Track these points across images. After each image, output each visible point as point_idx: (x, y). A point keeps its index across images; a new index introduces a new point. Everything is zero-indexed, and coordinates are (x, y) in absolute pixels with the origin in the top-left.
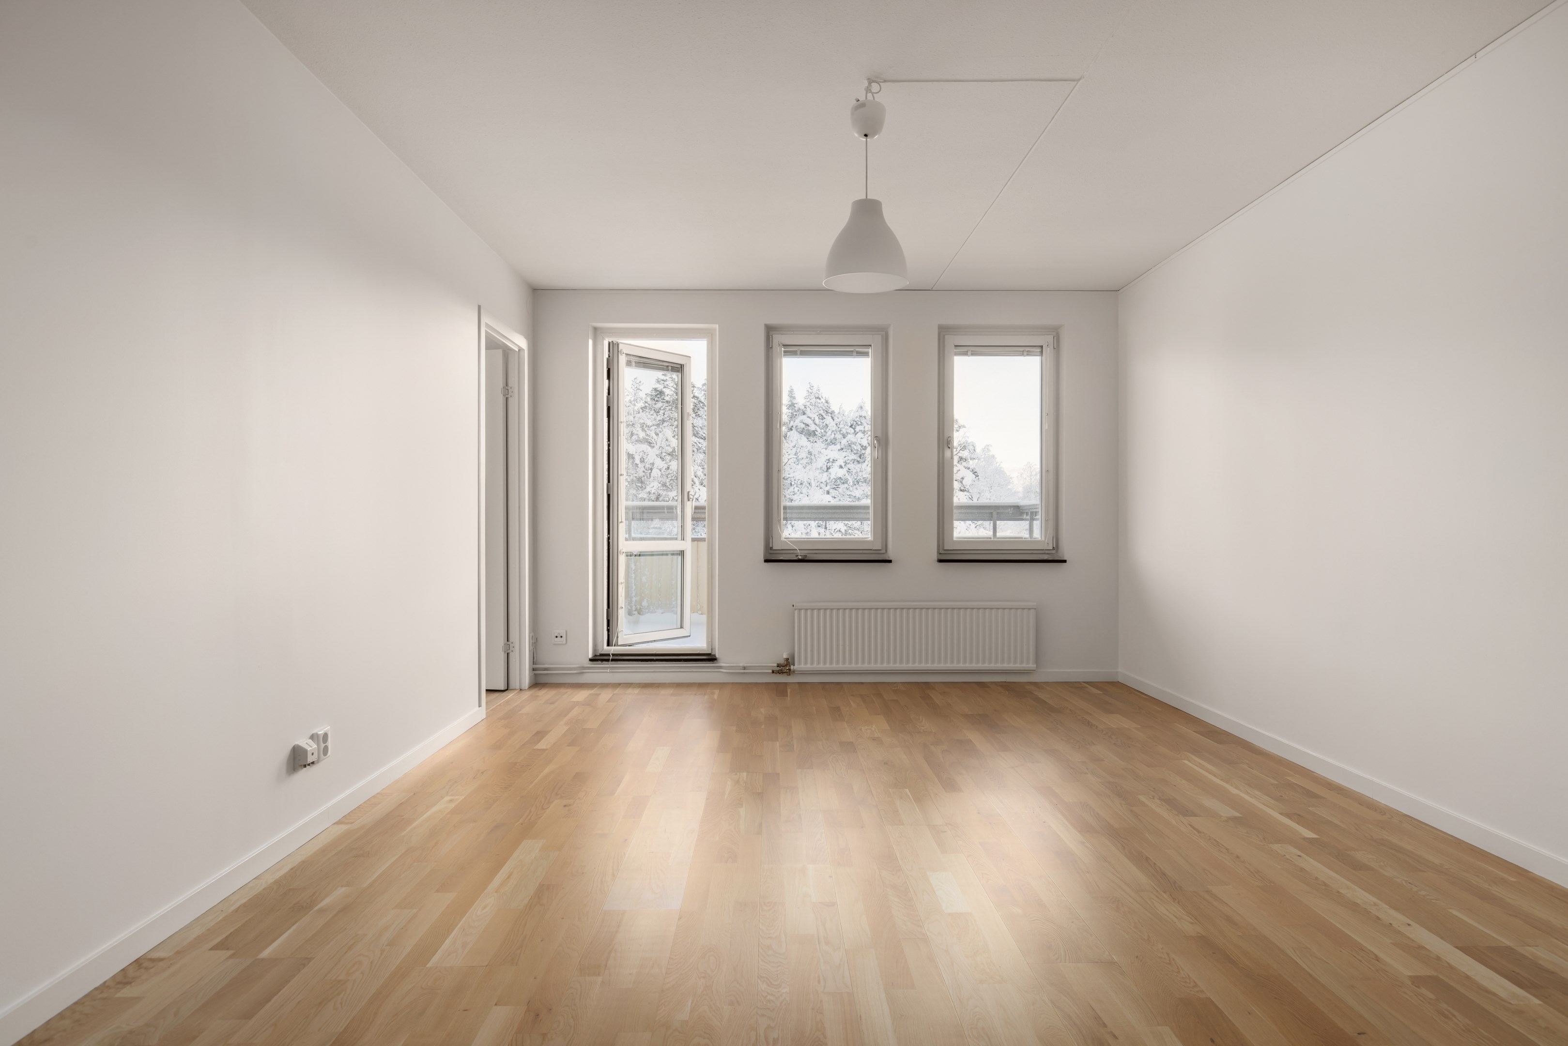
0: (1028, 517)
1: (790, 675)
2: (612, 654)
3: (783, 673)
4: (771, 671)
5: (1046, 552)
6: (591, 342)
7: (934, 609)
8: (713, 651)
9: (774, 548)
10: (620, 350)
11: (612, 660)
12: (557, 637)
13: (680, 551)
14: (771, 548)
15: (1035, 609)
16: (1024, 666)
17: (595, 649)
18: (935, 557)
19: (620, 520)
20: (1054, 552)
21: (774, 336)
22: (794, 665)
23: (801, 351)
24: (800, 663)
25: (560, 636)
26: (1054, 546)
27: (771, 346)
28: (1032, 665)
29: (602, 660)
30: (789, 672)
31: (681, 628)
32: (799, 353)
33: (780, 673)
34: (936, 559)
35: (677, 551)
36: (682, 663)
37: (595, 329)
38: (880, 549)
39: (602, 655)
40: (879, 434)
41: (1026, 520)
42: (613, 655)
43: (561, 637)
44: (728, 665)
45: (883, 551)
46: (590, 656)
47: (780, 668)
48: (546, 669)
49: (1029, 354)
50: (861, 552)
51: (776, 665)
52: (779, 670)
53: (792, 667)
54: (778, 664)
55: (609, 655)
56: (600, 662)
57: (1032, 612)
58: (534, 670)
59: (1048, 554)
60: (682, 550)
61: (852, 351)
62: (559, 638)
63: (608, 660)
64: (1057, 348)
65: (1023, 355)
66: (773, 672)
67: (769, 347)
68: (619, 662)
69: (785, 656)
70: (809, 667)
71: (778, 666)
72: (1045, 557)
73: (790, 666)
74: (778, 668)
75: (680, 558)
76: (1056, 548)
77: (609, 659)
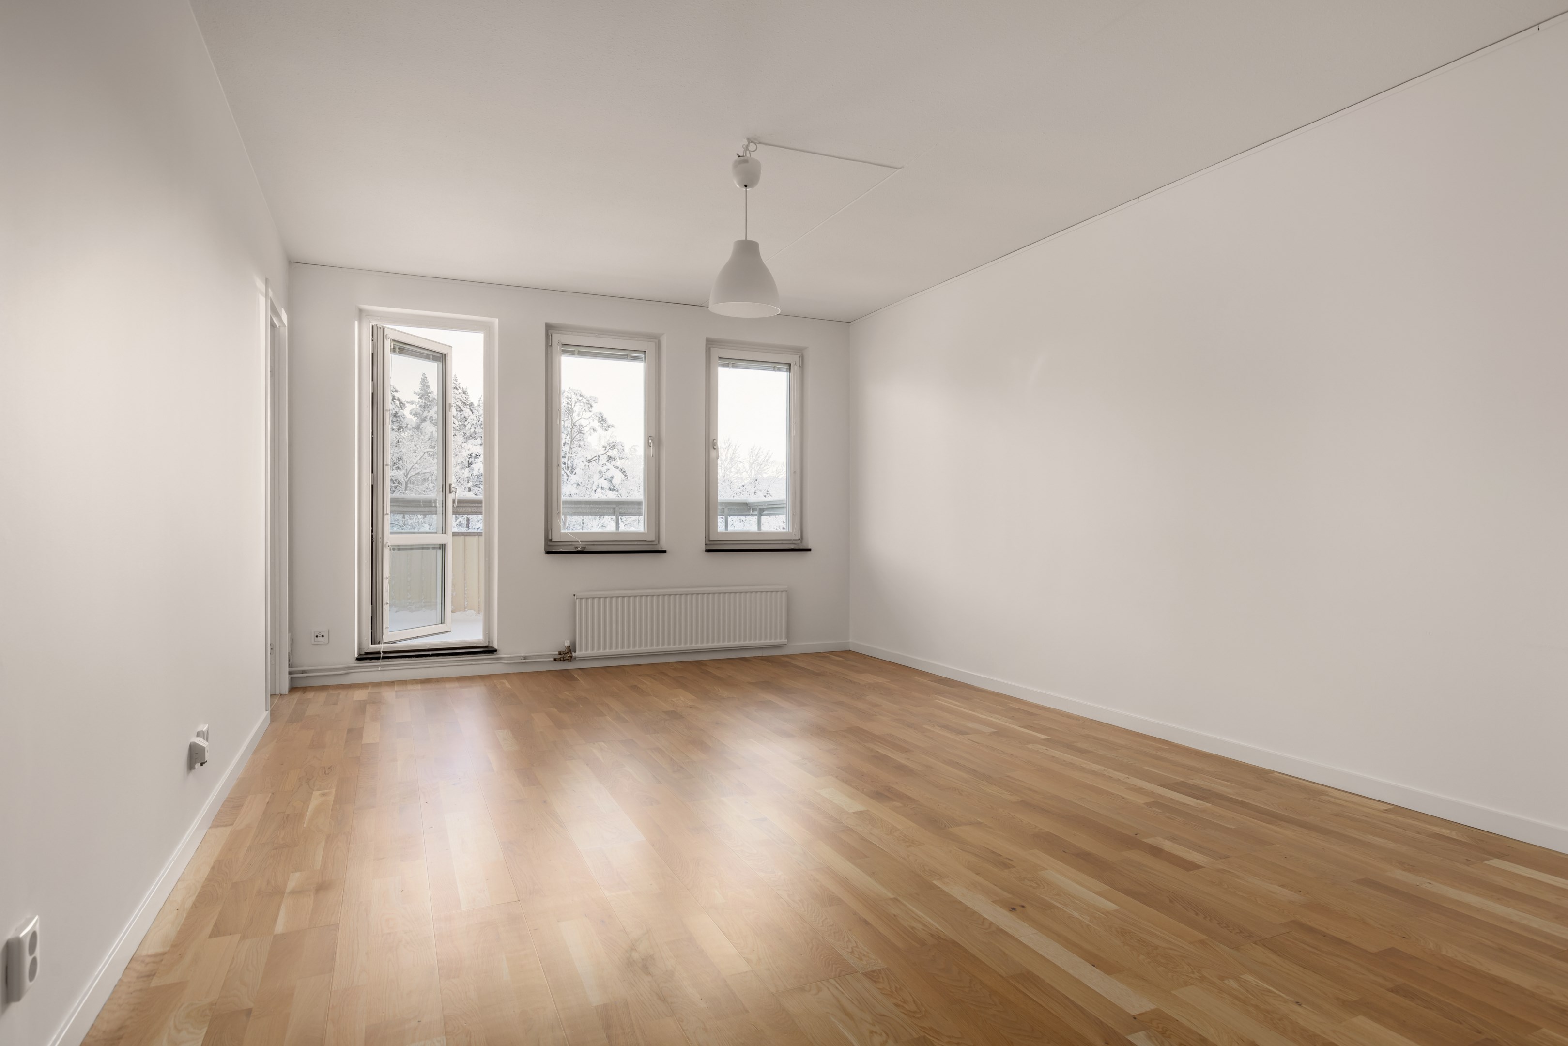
0: (756, 513)
1: (571, 662)
2: (382, 652)
3: (564, 660)
4: (552, 659)
5: (794, 542)
6: (357, 323)
7: (704, 594)
8: (490, 643)
9: (553, 540)
10: (385, 334)
11: (383, 658)
12: (317, 637)
13: (440, 544)
14: (551, 540)
15: (786, 591)
16: (778, 641)
17: (359, 649)
18: (703, 547)
19: (385, 512)
20: (799, 542)
21: (553, 335)
22: (575, 652)
23: (579, 351)
24: (581, 650)
25: (321, 635)
26: (800, 537)
27: (550, 344)
28: (784, 640)
29: (371, 659)
30: (571, 659)
31: (441, 623)
32: (576, 353)
33: (561, 661)
34: (704, 550)
35: (437, 544)
36: (460, 656)
37: (361, 311)
38: (654, 540)
39: (366, 653)
40: (653, 435)
41: (752, 515)
42: (384, 652)
43: (323, 636)
44: (509, 656)
45: (656, 543)
46: (356, 656)
47: (562, 656)
48: (303, 672)
49: (779, 370)
50: (636, 543)
51: (558, 653)
52: (560, 658)
53: (574, 654)
54: (559, 652)
55: (379, 653)
56: (368, 661)
57: (784, 594)
58: (290, 673)
59: (794, 544)
60: (443, 543)
61: (627, 355)
62: (320, 638)
63: (378, 658)
64: (802, 367)
65: (774, 370)
66: (555, 660)
67: (548, 345)
68: (390, 660)
69: (567, 643)
70: (590, 653)
71: (559, 654)
72: (793, 547)
73: (571, 653)
74: (560, 656)
75: (439, 552)
76: (801, 539)
77: (380, 657)
